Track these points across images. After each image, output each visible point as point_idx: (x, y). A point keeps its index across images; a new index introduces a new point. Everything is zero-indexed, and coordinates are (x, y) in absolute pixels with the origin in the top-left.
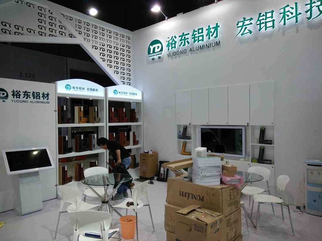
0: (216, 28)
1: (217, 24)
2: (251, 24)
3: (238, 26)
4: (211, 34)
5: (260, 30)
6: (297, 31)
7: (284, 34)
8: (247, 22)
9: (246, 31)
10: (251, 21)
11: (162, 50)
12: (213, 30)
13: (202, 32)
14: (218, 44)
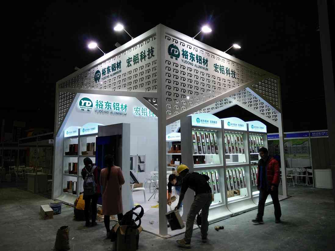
1: (126, 105)
2: (139, 111)
3: (135, 110)
5: (142, 115)
9: (138, 113)
11: (92, 106)
12: (124, 107)
13: (118, 106)
14: (125, 115)
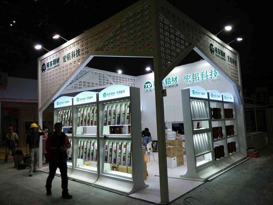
0: (176, 78)
1: (176, 77)
2: (190, 78)
3: (185, 78)
4: (174, 81)
5: (194, 81)
6: (208, 82)
7: (203, 83)
8: (188, 77)
9: (189, 81)
10: (190, 77)
11: (151, 87)
12: (174, 79)
13: (170, 80)
14: (177, 85)
